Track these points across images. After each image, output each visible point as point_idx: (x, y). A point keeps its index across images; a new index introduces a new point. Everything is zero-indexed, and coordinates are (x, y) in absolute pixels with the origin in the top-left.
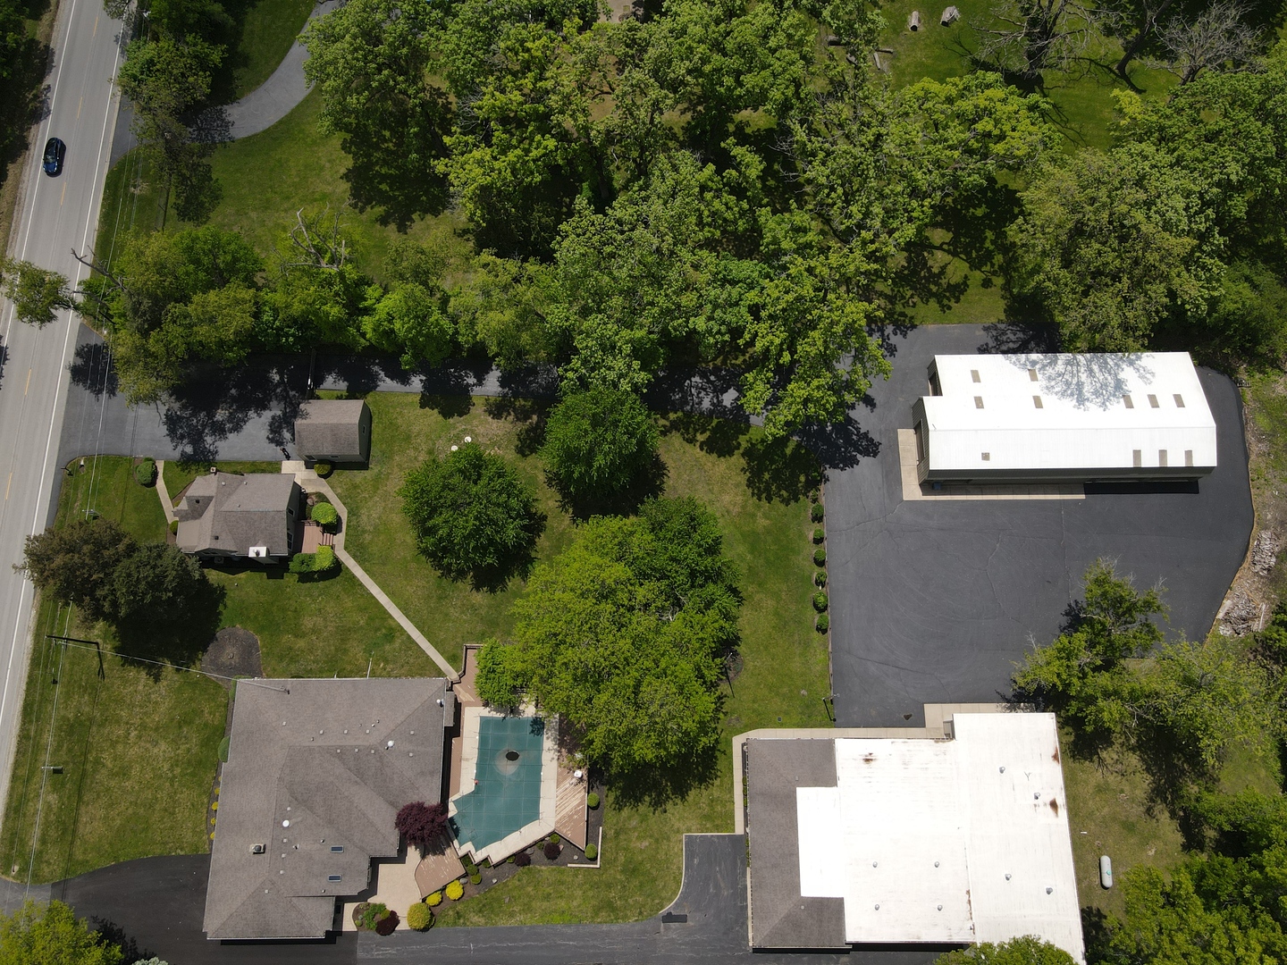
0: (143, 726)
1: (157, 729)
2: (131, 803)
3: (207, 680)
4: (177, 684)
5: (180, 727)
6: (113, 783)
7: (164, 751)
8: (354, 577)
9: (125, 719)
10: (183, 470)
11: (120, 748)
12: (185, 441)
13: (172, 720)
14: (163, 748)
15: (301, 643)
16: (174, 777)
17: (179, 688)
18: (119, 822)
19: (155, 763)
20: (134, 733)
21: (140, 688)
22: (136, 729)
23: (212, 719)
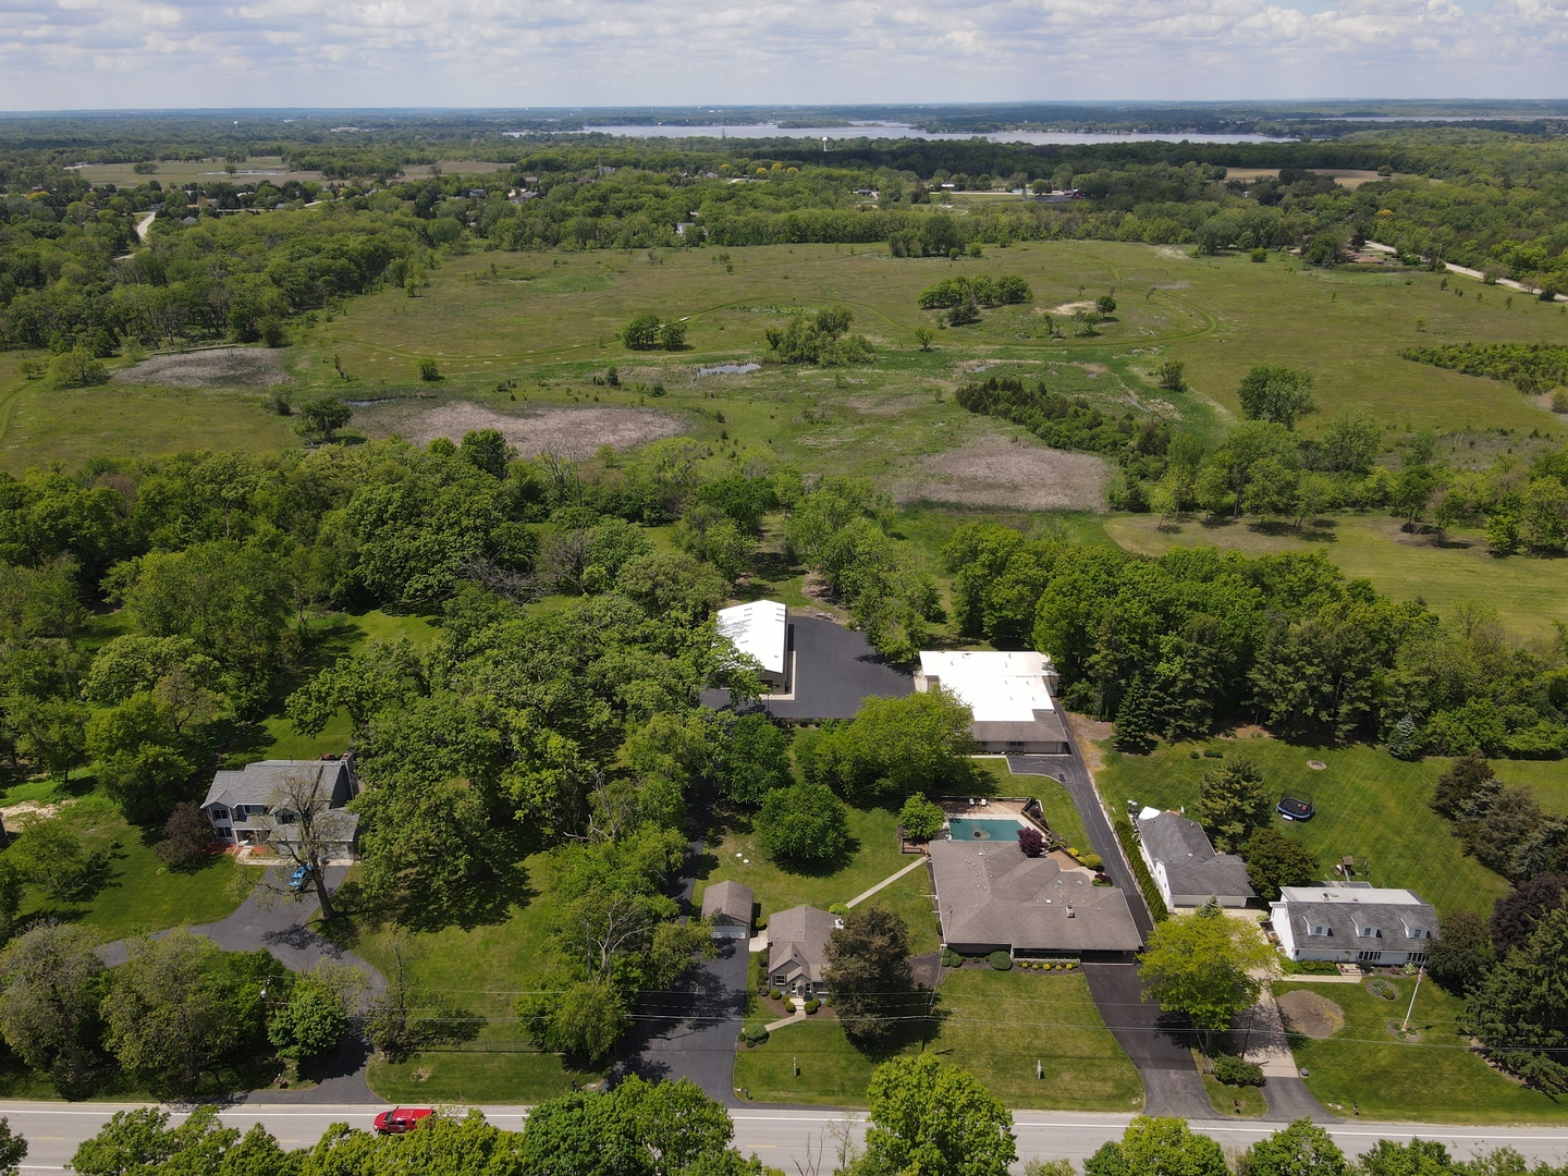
0: (991, 1020)
1: (993, 1010)
2: (1057, 1021)
3: (946, 983)
4: (952, 1001)
5: (988, 996)
10: (753, 1012)
12: (723, 1012)
16: (1030, 997)
17: (955, 999)
18: (1074, 1028)
20: (999, 1025)
21: (959, 1025)
22: (995, 1024)
23: (979, 977)
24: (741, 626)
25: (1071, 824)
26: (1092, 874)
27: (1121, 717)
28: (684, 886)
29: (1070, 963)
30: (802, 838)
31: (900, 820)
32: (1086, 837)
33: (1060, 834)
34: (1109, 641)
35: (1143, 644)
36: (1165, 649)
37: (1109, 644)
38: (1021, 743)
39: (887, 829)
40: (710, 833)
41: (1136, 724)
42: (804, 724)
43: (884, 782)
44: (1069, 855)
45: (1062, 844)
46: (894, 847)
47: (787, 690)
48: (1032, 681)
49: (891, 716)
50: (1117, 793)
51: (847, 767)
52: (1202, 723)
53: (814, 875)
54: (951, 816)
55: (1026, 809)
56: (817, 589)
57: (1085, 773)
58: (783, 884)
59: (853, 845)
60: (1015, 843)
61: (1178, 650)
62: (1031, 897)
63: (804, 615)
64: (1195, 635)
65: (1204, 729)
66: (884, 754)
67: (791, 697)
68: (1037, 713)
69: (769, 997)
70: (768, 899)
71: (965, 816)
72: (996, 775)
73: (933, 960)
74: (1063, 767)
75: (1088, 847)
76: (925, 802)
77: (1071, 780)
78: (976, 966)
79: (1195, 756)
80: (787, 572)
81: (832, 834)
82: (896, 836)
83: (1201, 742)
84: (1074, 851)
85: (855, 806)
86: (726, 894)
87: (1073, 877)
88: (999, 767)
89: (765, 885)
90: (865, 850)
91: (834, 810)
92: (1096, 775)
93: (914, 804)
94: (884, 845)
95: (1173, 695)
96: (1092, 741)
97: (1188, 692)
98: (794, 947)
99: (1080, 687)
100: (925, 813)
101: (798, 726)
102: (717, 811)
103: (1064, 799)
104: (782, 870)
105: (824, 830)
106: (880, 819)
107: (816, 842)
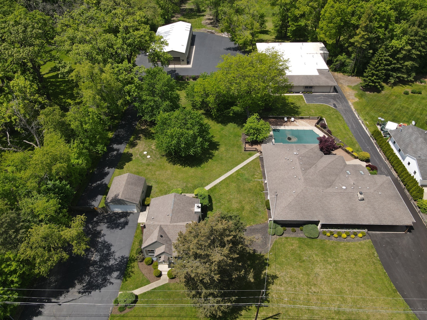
0: (307, 284)
1: (308, 275)
2: (358, 285)
3: (272, 249)
4: (277, 266)
5: (304, 261)
6: (349, 300)
7: (321, 269)
8: (210, 189)
9: (306, 297)
10: (130, 277)
11: (325, 297)
12: (108, 277)
13: (300, 266)
14: (319, 270)
15: (247, 207)
16: (334, 262)
17: (279, 264)
18: (372, 292)
19: (329, 274)
20: (314, 289)
21: (283, 288)
22: (311, 288)
23: (296, 244)
24: (167, 33)
25: (344, 132)
26: (364, 164)
27: (368, 72)
28: (107, 174)
29: (361, 233)
30: (178, 143)
31: (243, 131)
32: (355, 140)
33: (339, 138)
34: (366, 27)
35: (386, 28)
36: (398, 31)
37: (367, 29)
38: (311, 87)
39: (236, 136)
40: (132, 139)
41: (377, 75)
42: (195, 79)
43: (236, 109)
44: (347, 152)
45: (342, 144)
46: (239, 147)
47: (188, 63)
48: (315, 55)
49: (240, 65)
50: (367, 113)
51: (213, 99)
52: (409, 75)
53: (189, 165)
54: (273, 127)
55: (318, 123)
56: (209, 21)
57: (347, 102)
58: (169, 172)
59: (214, 146)
60: (316, 145)
61: (404, 32)
62: (331, 184)
63: (201, 31)
64: (417, 23)
65: (411, 78)
66: (234, 90)
67: (190, 66)
68: (319, 71)
69: (144, 263)
70: (157, 183)
71: (282, 128)
72: (298, 104)
73: (263, 230)
74: (334, 99)
75: (357, 146)
76: (259, 120)
77: (340, 106)
78: (293, 235)
79: (406, 93)
80: (196, 15)
81: (199, 139)
82: (241, 139)
83: (408, 86)
84: (350, 149)
85: (218, 122)
86: (124, 183)
87: (355, 167)
88: (299, 100)
89: (157, 173)
90: (222, 148)
91: (201, 125)
92: (354, 104)
93: (253, 121)
94: (234, 145)
95: (398, 60)
96: (348, 86)
97: (407, 58)
98: (161, 229)
99: (342, 57)
100: (259, 126)
101: (191, 80)
102: (138, 126)
103: (338, 117)
104: (170, 162)
105: (195, 137)
106: (232, 129)
107: (188, 145)
